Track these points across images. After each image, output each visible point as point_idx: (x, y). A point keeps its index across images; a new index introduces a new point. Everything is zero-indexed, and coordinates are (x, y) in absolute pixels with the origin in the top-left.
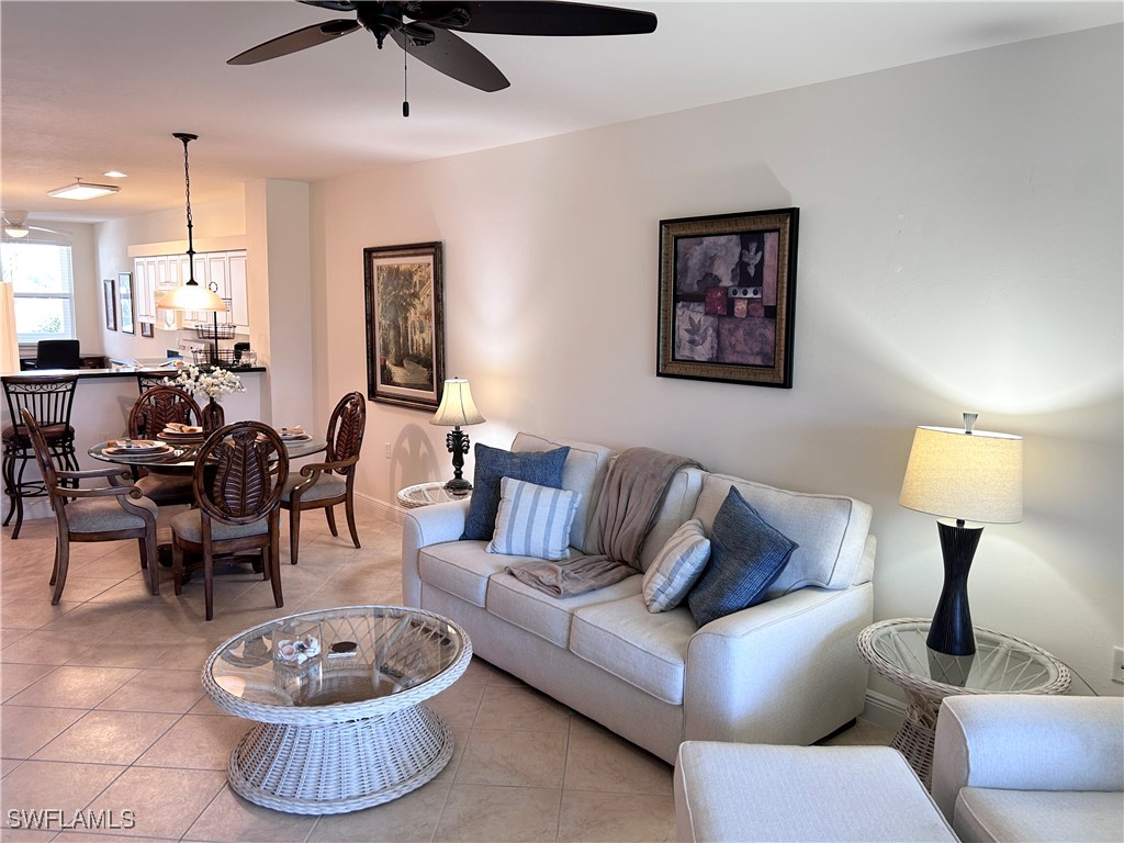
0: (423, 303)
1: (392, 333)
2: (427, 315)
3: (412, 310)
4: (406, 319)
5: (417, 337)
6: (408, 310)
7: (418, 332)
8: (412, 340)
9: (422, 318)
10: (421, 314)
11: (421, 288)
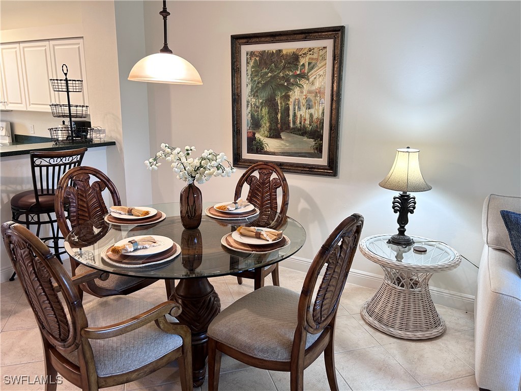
0: (313, 83)
1: (265, 111)
2: (319, 93)
3: (297, 89)
4: (287, 97)
5: (302, 113)
6: (290, 90)
7: (303, 108)
8: (295, 115)
9: (311, 96)
10: (310, 92)
11: (311, 69)
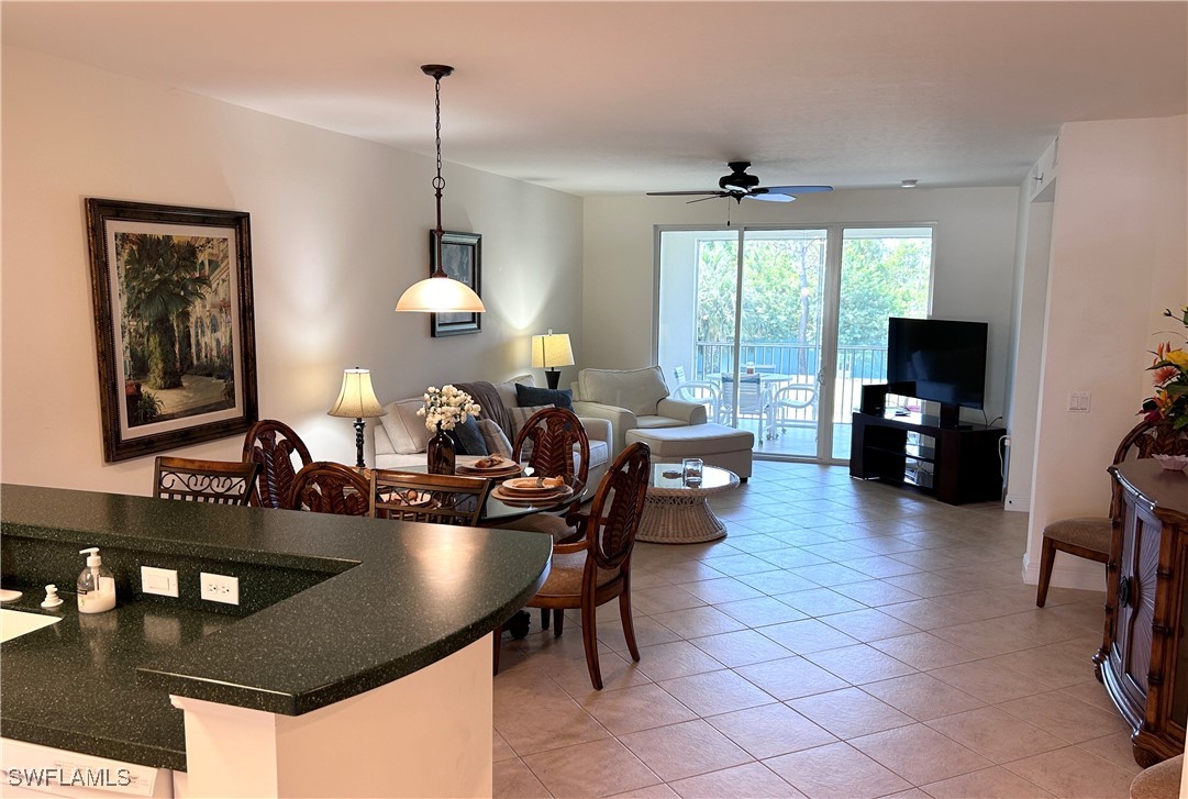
0: (216, 291)
1: (154, 342)
2: (224, 306)
3: (198, 302)
4: (185, 315)
5: (208, 339)
6: (188, 303)
7: (208, 332)
8: (198, 344)
9: (215, 312)
10: (213, 306)
11: (212, 271)
